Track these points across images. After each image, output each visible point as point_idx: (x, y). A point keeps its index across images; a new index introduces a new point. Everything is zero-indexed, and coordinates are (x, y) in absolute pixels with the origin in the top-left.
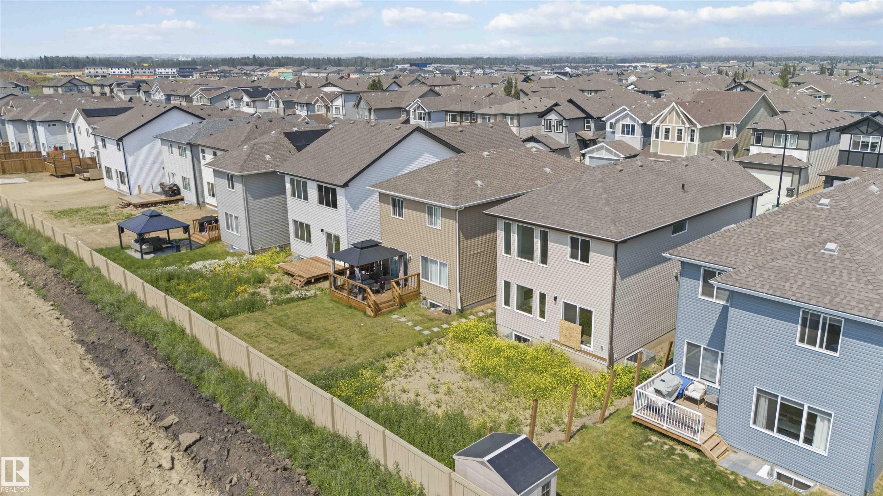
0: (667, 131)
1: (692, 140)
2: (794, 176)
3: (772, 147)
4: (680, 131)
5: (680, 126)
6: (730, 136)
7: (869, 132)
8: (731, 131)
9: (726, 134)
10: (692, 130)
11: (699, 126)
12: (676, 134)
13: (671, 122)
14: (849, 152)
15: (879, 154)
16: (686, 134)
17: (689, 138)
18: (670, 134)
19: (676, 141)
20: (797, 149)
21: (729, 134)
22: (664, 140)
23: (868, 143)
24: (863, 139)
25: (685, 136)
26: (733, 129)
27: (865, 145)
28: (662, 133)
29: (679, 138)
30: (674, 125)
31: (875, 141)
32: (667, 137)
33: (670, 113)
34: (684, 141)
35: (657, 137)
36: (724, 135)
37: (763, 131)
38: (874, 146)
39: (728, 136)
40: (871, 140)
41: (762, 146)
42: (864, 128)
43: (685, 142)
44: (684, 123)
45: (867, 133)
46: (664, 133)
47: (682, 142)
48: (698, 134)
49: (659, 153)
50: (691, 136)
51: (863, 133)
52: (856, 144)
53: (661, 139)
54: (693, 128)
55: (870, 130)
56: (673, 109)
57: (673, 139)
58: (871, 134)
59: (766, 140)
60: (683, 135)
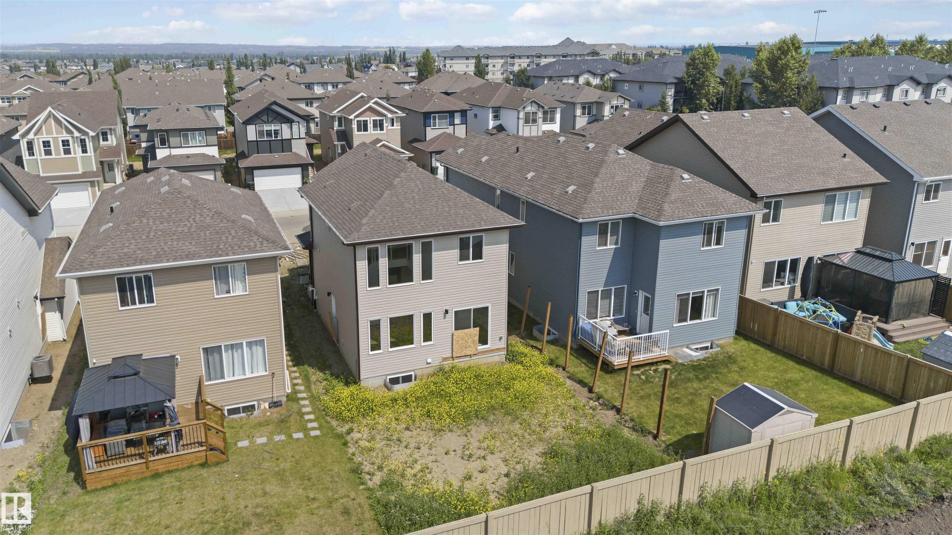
0: (46, 144)
1: (84, 151)
2: (217, 173)
3: (181, 147)
4: (65, 143)
5: (65, 136)
6: (109, 142)
7: (270, 121)
8: (109, 136)
9: (103, 141)
10: (81, 140)
11: (92, 134)
12: (61, 148)
13: (49, 132)
14: (257, 141)
15: (282, 140)
16: (76, 145)
17: (80, 149)
18: (52, 148)
19: (63, 156)
20: (207, 146)
21: (107, 140)
22: (44, 157)
23: (271, 130)
24: (266, 128)
25: (76, 148)
26: (111, 135)
27: (269, 133)
28: (38, 148)
29: (67, 152)
30: (55, 135)
31: (278, 128)
32: (48, 153)
33: (45, 121)
34: (75, 153)
35: (31, 153)
36: (102, 143)
37: (167, 131)
38: (276, 133)
39: (106, 143)
40: (273, 127)
41: (169, 147)
42: (265, 118)
43: (78, 155)
44: (69, 131)
45: (268, 122)
46: (42, 149)
47: (72, 155)
48: (91, 143)
49: (42, 175)
50: (82, 147)
51: (265, 122)
52: (261, 133)
53: (41, 155)
54: (83, 137)
55: (270, 119)
56: (50, 115)
57: (58, 153)
58: (272, 122)
59: (174, 140)
60: (71, 147)
